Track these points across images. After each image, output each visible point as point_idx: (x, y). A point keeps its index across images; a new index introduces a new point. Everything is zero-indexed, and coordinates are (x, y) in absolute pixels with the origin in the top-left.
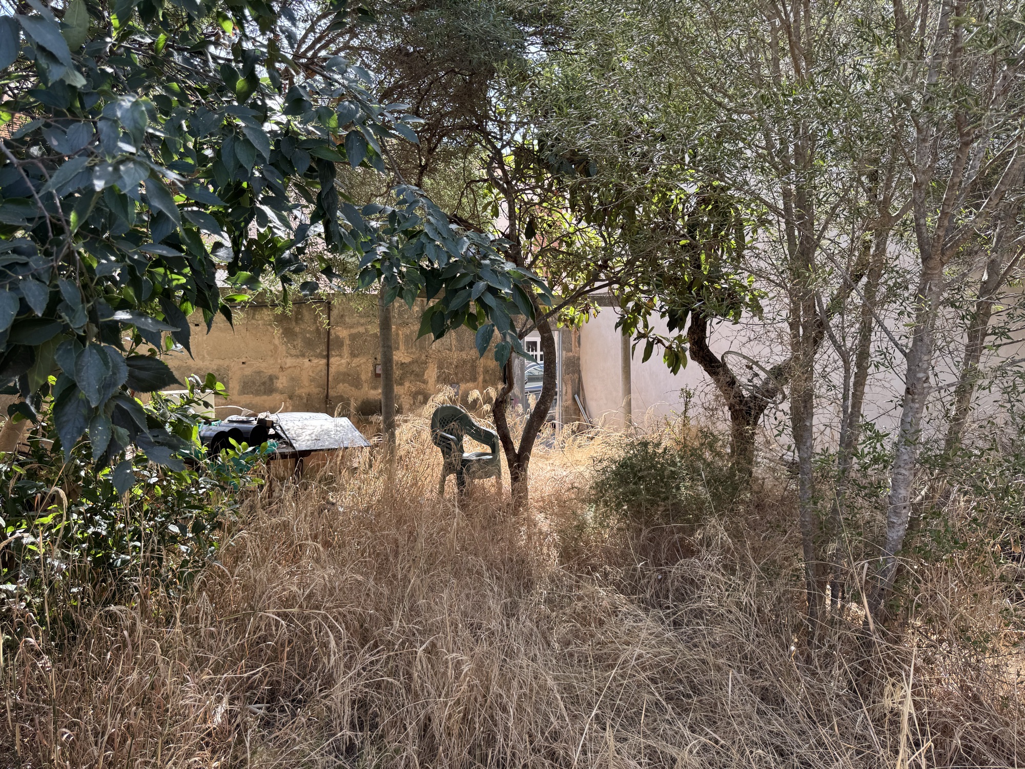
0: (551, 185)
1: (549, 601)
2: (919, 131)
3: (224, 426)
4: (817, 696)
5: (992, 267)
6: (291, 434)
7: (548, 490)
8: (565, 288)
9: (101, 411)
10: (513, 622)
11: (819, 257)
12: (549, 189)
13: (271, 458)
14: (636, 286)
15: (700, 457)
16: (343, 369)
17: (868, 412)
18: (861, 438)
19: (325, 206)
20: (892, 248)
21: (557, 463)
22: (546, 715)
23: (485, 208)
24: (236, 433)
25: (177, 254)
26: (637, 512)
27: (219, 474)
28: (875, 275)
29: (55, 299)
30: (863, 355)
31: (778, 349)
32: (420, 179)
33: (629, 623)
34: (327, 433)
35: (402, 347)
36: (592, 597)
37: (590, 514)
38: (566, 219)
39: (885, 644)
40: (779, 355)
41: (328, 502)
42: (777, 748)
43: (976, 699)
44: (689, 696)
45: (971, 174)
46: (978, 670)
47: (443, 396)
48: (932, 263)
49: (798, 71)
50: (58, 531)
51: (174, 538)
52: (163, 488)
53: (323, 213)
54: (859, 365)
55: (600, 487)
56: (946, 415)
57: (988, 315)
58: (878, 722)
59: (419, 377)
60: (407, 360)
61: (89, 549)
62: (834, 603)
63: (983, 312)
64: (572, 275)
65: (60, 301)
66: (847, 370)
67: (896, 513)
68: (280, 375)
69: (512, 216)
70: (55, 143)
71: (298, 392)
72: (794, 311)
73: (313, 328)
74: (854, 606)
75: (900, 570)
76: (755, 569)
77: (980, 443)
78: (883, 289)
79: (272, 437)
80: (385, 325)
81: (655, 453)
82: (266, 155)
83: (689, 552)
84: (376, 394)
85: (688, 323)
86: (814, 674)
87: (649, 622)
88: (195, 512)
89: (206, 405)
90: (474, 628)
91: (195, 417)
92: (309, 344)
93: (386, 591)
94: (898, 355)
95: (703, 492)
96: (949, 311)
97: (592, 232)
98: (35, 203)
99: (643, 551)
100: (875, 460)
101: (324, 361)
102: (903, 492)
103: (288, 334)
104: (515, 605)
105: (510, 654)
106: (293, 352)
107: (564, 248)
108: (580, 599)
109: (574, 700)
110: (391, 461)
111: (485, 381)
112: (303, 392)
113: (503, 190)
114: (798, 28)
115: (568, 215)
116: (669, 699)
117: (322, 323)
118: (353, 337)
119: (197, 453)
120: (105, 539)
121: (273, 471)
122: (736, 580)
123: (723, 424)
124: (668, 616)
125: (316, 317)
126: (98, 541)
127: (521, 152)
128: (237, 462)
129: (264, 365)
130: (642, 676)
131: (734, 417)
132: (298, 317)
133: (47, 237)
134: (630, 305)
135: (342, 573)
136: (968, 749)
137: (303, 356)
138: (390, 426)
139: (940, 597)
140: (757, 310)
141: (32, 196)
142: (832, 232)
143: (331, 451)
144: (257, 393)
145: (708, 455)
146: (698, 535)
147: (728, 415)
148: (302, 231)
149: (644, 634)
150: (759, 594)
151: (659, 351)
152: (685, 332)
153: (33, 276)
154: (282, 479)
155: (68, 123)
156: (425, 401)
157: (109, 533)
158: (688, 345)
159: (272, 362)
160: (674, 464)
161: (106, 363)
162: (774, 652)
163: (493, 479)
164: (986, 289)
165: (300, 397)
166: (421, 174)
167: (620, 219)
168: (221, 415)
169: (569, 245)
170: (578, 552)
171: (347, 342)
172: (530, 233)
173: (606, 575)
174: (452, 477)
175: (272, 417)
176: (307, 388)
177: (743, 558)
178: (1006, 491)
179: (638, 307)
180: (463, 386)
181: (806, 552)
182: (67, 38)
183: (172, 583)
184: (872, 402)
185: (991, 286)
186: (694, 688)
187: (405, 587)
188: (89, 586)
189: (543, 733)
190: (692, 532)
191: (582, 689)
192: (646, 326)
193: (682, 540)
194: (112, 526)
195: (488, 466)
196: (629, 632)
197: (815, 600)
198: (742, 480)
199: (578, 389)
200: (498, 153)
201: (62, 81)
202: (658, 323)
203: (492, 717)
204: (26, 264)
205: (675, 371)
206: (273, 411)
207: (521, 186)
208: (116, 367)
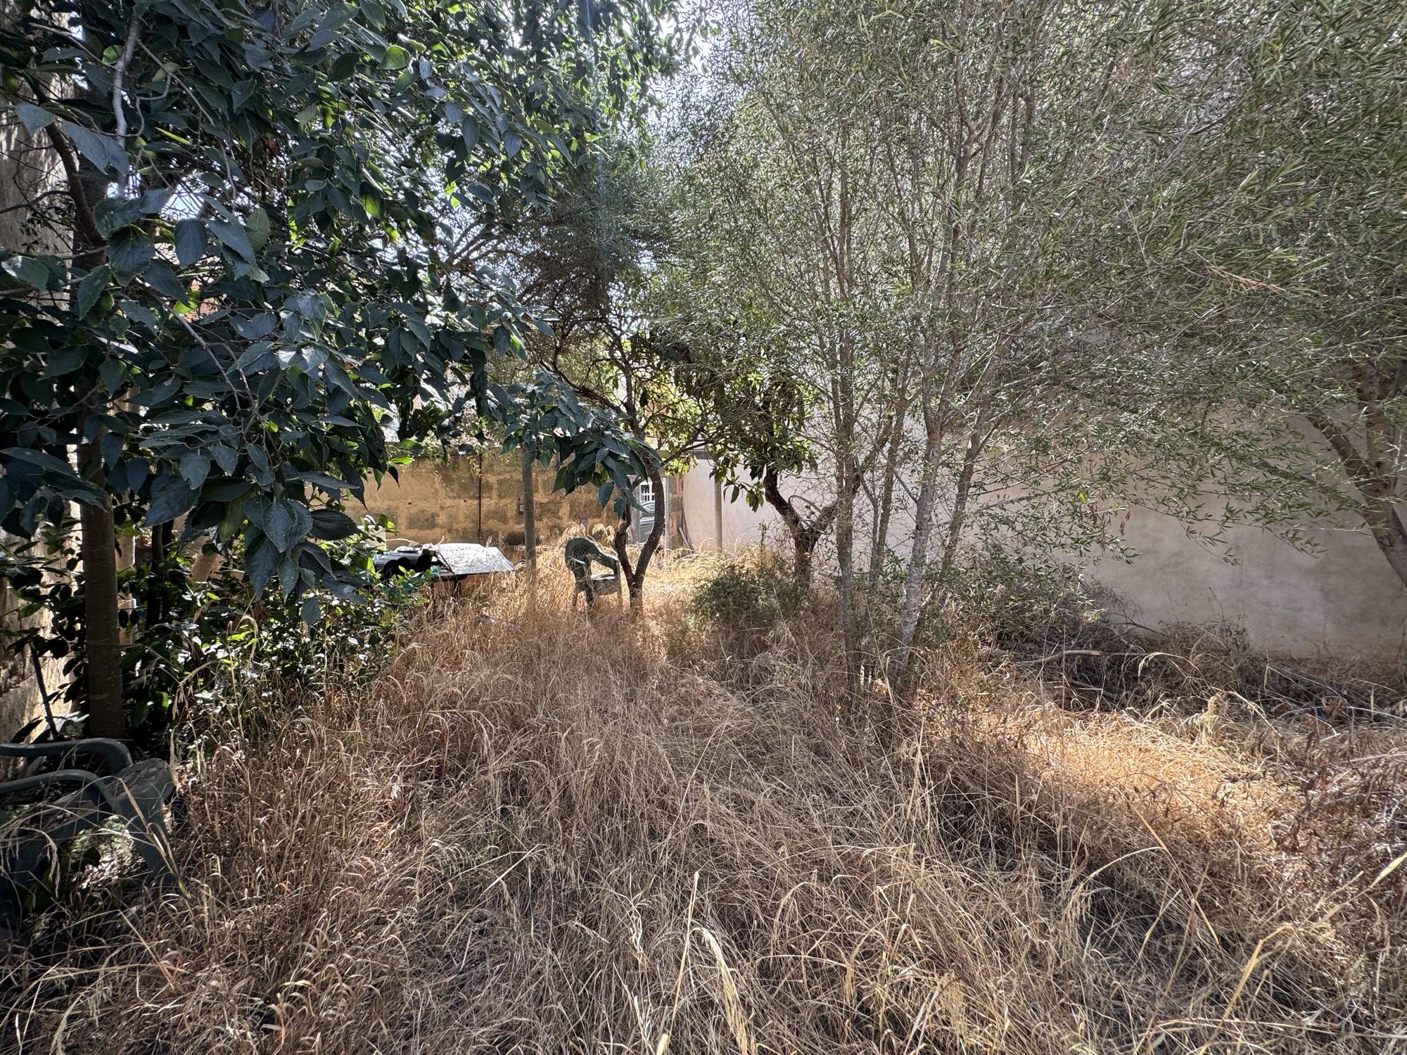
0: (659, 365)
1: (660, 688)
2: (926, 340)
3: (395, 555)
4: (853, 749)
5: (974, 438)
6: (451, 562)
7: (659, 603)
8: (671, 445)
9: (288, 556)
10: (632, 704)
11: (857, 428)
12: (658, 369)
13: (434, 580)
14: (725, 445)
15: (773, 576)
16: (492, 508)
17: (890, 541)
18: (885, 561)
19: (477, 386)
20: (908, 422)
21: (667, 581)
22: (657, 774)
23: (607, 381)
24: (404, 562)
25: (352, 424)
26: (726, 618)
27: (390, 594)
28: (895, 443)
29: (244, 463)
30: (887, 500)
31: (828, 496)
32: (555, 357)
33: (720, 702)
34: (479, 561)
35: (541, 490)
36: (692, 684)
37: (691, 621)
38: (672, 391)
39: (900, 709)
40: (829, 500)
41: (482, 616)
42: (826, 788)
43: (961, 745)
44: (764, 754)
45: (962, 373)
46: (962, 724)
47: (575, 530)
48: (934, 436)
49: (842, 290)
50: (251, 647)
51: (353, 650)
52: (343, 608)
53: (477, 391)
54: (884, 508)
55: (699, 600)
56: (943, 544)
57: (971, 473)
58: (896, 764)
59: (555, 514)
60: (545, 501)
61: (279, 661)
62: (866, 680)
63: (968, 472)
64: (676, 435)
65: (249, 463)
66: (876, 512)
67: (909, 615)
68: (441, 513)
69: (629, 388)
70: (241, 329)
71: (455, 527)
72: (839, 468)
73: (467, 475)
74: (879, 681)
75: (911, 655)
76: (811, 658)
77: (965, 565)
78: (901, 453)
79: (435, 564)
80: (527, 474)
81: (740, 574)
82: (428, 344)
83: (765, 647)
84: (520, 528)
85: (764, 474)
86: (853, 733)
87: (735, 701)
88: (371, 628)
89: (380, 540)
90: (602, 712)
91: (369, 549)
92: (464, 487)
93: (530, 685)
94: (911, 502)
95: (775, 603)
96: (945, 470)
97: (691, 402)
98: (223, 380)
99: (731, 648)
100: (894, 578)
101: (477, 502)
102: (914, 600)
103: (447, 480)
104: (633, 693)
105: (631, 730)
106: (451, 494)
107: (670, 414)
108: (683, 686)
109: (678, 761)
110: (533, 583)
111: (608, 517)
112: (460, 526)
113: (621, 367)
114: (842, 259)
115: (673, 388)
116: (749, 757)
117: (475, 472)
118: (500, 483)
119: (372, 578)
120: (292, 652)
121: (436, 592)
122: (798, 667)
123: (790, 552)
124: (748, 695)
125: (469, 467)
126: (286, 654)
127: (635, 340)
128: (406, 585)
129: (427, 505)
130: (729, 741)
131: (797, 545)
132: (455, 467)
133: (236, 409)
134: (721, 459)
135: (495, 673)
136: (956, 779)
137: (459, 497)
138: (532, 555)
139: (938, 673)
140: (814, 466)
141: (220, 372)
142: (865, 413)
143: (484, 575)
144: (422, 528)
145: (778, 573)
146: (771, 634)
147: (793, 545)
148: (459, 404)
149: (731, 710)
150: (814, 676)
151: (743, 494)
152: (762, 481)
153: (223, 442)
154: (444, 599)
155: (252, 314)
156: (561, 534)
157: (296, 648)
158: (764, 490)
159: (433, 502)
160: (753, 582)
161: (292, 516)
162: (824, 718)
163: (615, 595)
164: (971, 455)
165: (458, 531)
166: (556, 354)
167: (713, 394)
168: (392, 547)
169: (674, 412)
170: (681, 650)
171: (496, 486)
172: (644, 402)
173: (702, 667)
174: (583, 593)
175: (435, 548)
176: (463, 524)
177: (802, 650)
178: (982, 598)
179: (727, 461)
180: (590, 521)
181: (847, 644)
182: (251, 240)
183: (352, 685)
184: (892, 535)
185: (974, 452)
186: (767, 747)
187: (546, 683)
188: (279, 692)
189: (655, 788)
190: (766, 632)
191: (685, 753)
192: (733, 475)
193: (758, 638)
194: (298, 641)
195: (612, 585)
196: (720, 710)
197: (853, 679)
198: (803, 593)
199: (682, 523)
200: (617, 339)
201: (247, 277)
202: (742, 474)
203: (616, 778)
204: (216, 432)
205: (755, 509)
206: (435, 543)
207: (636, 365)
208: (301, 519)
